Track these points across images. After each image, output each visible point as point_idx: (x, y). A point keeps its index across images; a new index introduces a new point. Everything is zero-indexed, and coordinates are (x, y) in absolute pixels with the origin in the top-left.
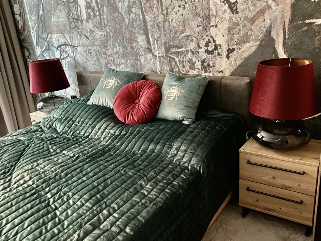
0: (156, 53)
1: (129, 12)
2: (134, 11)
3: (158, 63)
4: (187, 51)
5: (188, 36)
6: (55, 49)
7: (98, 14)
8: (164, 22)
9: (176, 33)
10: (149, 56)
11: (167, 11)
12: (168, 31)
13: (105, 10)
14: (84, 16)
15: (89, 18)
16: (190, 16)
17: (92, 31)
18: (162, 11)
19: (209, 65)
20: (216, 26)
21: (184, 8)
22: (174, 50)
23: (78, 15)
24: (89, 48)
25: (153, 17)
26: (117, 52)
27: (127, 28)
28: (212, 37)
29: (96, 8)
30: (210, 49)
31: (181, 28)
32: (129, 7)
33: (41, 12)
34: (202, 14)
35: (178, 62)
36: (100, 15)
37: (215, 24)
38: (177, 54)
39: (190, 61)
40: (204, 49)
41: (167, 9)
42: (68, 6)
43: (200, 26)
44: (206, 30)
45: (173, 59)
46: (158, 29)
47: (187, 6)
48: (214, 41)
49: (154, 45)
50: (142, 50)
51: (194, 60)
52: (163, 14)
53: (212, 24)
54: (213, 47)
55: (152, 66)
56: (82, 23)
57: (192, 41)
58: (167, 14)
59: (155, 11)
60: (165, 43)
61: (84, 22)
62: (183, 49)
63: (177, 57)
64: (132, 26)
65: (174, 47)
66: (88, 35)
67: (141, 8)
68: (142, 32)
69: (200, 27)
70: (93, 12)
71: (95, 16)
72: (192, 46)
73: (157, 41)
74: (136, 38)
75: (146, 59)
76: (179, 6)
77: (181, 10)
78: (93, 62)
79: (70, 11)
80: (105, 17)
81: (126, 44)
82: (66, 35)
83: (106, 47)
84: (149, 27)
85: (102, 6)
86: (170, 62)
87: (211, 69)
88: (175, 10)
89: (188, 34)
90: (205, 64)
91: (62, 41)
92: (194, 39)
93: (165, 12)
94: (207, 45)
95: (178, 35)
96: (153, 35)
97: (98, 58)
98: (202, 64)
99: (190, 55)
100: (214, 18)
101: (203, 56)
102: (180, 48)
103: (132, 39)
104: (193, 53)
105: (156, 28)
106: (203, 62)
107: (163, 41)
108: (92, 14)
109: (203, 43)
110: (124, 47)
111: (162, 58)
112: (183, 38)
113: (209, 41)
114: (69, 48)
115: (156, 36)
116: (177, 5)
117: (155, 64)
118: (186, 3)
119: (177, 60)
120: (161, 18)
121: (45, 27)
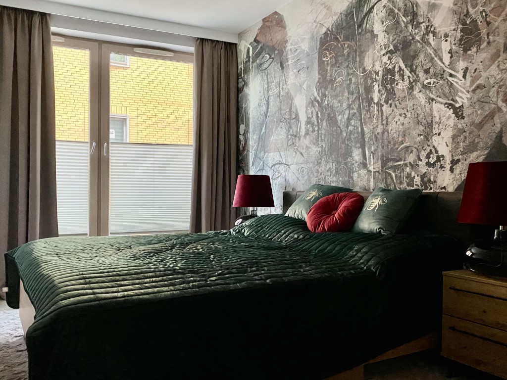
0: (371, 168)
1: (348, 124)
2: (353, 123)
3: (372, 179)
4: (406, 164)
5: (407, 147)
6: (269, 169)
7: (316, 129)
8: (383, 133)
9: (394, 145)
10: (363, 172)
11: (387, 121)
12: (386, 142)
13: (324, 124)
14: (303, 133)
15: (307, 134)
16: (412, 125)
17: (307, 148)
18: (382, 121)
19: (429, 181)
20: (439, 134)
21: (406, 116)
22: (391, 164)
23: (297, 131)
24: (302, 166)
25: (372, 128)
26: (330, 169)
27: (343, 143)
28: (434, 147)
29: (316, 123)
30: (432, 161)
31: (400, 139)
32: (349, 119)
33: (263, 131)
34: (424, 122)
35: (394, 178)
36: (318, 130)
37: (438, 132)
38: (395, 168)
39: (409, 176)
40: (424, 161)
41: (387, 118)
42: (289, 123)
43: (421, 135)
44: (427, 139)
45: (390, 174)
46: (376, 141)
47: (409, 114)
48: (437, 152)
49: (370, 159)
50: (356, 165)
51: (413, 174)
52: (383, 125)
53: (434, 132)
54: (435, 159)
55: (365, 183)
56: (299, 139)
57: (412, 152)
58: (387, 124)
59: (375, 121)
60: (382, 156)
61: (302, 139)
62: (402, 163)
63: (394, 172)
64: (350, 139)
65: (391, 160)
66: (303, 151)
67: (361, 120)
68: (358, 145)
69: (422, 137)
70: (312, 127)
71: (313, 131)
72: (411, 158)
73: (373, 154)
74: (352, 152)
75: (359, 175)
76: (400, 115)
77: (402, 119)
78: (303, 182)
79: (290, 127)
80: (323, 132)
81: (340, 160)
82: (282, 153)
83: (319, 164)
84: (367, 140)
85: (322, 120)
86: (386, 178)
87: (432, 185)
88: (396, 119)
89: (407, 145)
90: (426, 179)
91: (277, 159)
92: (415, 150)
93: (384, 122)
94: (428, 157)
95: (397, 147)
96: (370, 148)
97: (309, 176)
98: (422, 180)
99: (408, 169)
100: (437, 125)
101: (423, 169)
102: (398, 161)
103: (348, 154)
104: (412, 166)
105: (374, 139)
106: (423, 177)
107: (380, 154)
108: (311, 129)
109: (423, 155)
110: (338, 163)
111: (377, 174)
112: (402, 149)
113: (431, 152)
114: (282, 167)
115: (373, 149)
116: (398, 114)
117: (369, 180)
118: (408, 111)
119: (393, 175)
120: (379, 130)
121: (264, 146)
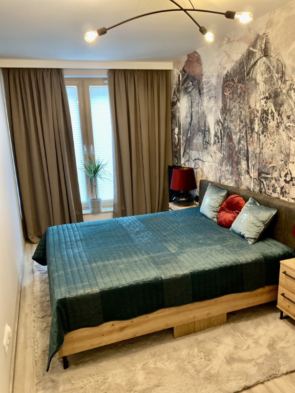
0: (252, 175)
1: (239, 143)
2: (242, 143)
3: (252, 182)
4: (272, 178)
5: (274, 167)
6: (192, 161)
7: (220, 141)
8: (260, 154)
9: (266, 163)
10: (247, 176)
11: (262, 146)
12: (261, 161)
13: (225, 139)
14: (212, 142)
15: (215, 143)
16: (277, 152)
17: (215, 153)
18: (260, 145)
19: (285, 192)
21: (274, 146)
22: (263, 175)
23: (209, 140)
24: (212, 164)
25: (253, 148)
26: (228, 170)
27: (236, 154)
28: (289, 170)
29: (220, 137)
30: (288, 179)
31: (270, 160)
32: (240, 140)
33: (189, 135)
34: (285, 152)
35: (265, 185)
36: (222, 142)
37: (293, 162)
38: (266, 178)
39: (273, 186)
40: (283, 178)
41: (262, 144)
42: (204, 134)
43: (282, 161)
44: (286, 164)
45: (262, 182)
46: (255, 158)
47: (275, 144)
48: (291, 174)
49: (251, 169)
50: (243, 171)
51: (276, 185)
52: (260, 148)
53: (290, 161)
54: (290, 179)
55: (248, 184)
56: (210, 146)
57: (276, 171)
58: (262, 148)
59: (255, 144)
60: (259, 169)
61: (212, 145)
62: (270, 176)
63: (265, 181)
64: (240, 153)
65: (264, 173)
66: (213, 155)
67: (247, 142)
68: (245, 158)
69: (283, 162)
70: (218, 139)
71: (219, 142)
72: (276, 175)
73: (254, 166)
74: (240, 162)
75: (245, 178)
76: (271, 144)
77: (271, 146)
78: (212, 175)
79: (205, 136)
80: (224, 144)
81: (234, 165)
82: (200, 153)
83: (221, 165)
84: (250, 156)
85: (224, 136)
86: (260, 184)
87: (287, 195)
88: (268, 146)
89: (274, 165)
90: (283, 190)
91: (197, 156)
92: (278, 170)
93: (261, 147)
94: (286, 176)
95: (267, 165)
96: (251, 162)
97: (216, 172)
98: (281, 190)
99: (273, 181)
100: (292, 157)
101: (283, 183)
102: (267, 174)
103: (238, 163)
104: (276, 180)
105: (254, 157)
106: (282, 188)
107: (257, 167)
108: (217, 140)
109: (283, 174)
110: (233, 167)
111: (255, 180)
112: (270, 168)
113: (287, 174)
114: (200, 162)
115: (253, 163)
116: (269, 143)
117: (250, 183)
118: (275, 142)
119: (265, 183)
120: (258, 151)
121: (189, 145)
